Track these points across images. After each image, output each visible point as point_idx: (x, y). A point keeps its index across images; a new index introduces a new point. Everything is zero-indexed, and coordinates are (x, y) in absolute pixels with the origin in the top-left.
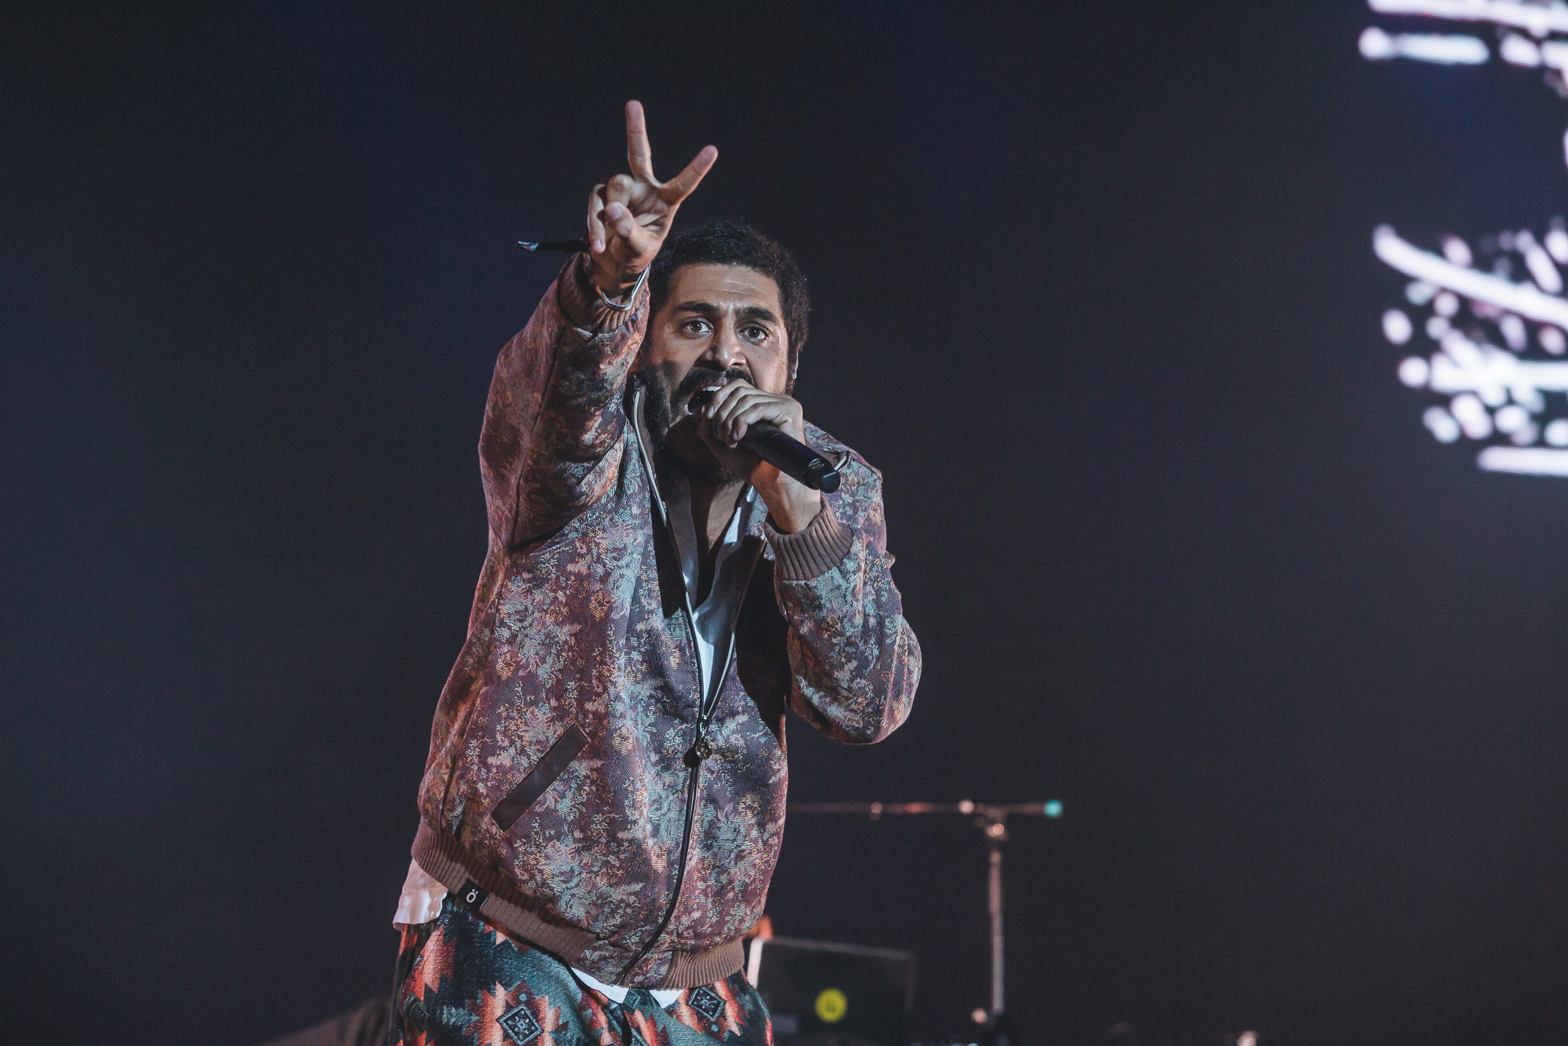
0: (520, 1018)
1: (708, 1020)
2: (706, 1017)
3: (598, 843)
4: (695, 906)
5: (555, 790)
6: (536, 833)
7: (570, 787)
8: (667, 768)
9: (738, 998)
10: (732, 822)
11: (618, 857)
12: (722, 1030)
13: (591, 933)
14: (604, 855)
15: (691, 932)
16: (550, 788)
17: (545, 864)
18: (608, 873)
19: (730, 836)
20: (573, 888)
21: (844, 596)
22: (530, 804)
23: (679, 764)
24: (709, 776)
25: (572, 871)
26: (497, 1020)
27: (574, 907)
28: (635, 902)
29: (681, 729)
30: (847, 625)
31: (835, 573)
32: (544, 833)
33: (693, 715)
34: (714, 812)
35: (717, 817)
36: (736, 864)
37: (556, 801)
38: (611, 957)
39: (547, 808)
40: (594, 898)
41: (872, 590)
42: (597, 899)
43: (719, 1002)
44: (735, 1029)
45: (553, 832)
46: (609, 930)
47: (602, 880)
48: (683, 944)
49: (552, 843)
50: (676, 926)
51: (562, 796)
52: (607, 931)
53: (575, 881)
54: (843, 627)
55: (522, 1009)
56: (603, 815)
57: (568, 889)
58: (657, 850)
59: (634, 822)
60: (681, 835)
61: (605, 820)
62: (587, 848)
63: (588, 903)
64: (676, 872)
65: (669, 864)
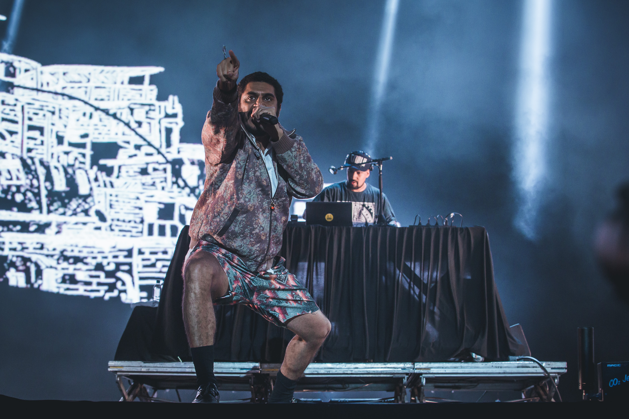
3: (247, 236)
5: (233, 225)
6: (230, 237)
7: (237, 224)
8: (264, 213)
10: (280, 225)
14: (249, 239)
17: (234, 244)
18: (251, 244)
21: (292, 158)
22: (227, 230)
23: (267, 211)
24: (275, 213)
25: (241, 245)
29: (267, 202)
30: (294, 166)
31: (289, 152)
33: (269, 197)
34: (276, 223)
35: (277, 224)
37: (234, 228)
38: (254, 264)
39: (232, 230)
40: (249, 251)
41: (302, 156)
45: (235, 236)
46: (253, 258)
47: (250, 246)
51: (236, 226)
53: (243, 248)
54: (293, 166)
57: (241, 250)
58: (263, 234)
59: (256, 228)
60: (269, 230)
61: (248, 230)
62: (245, 239)
63: (247, 252)
64: (268, 239)
65: (266, 238)
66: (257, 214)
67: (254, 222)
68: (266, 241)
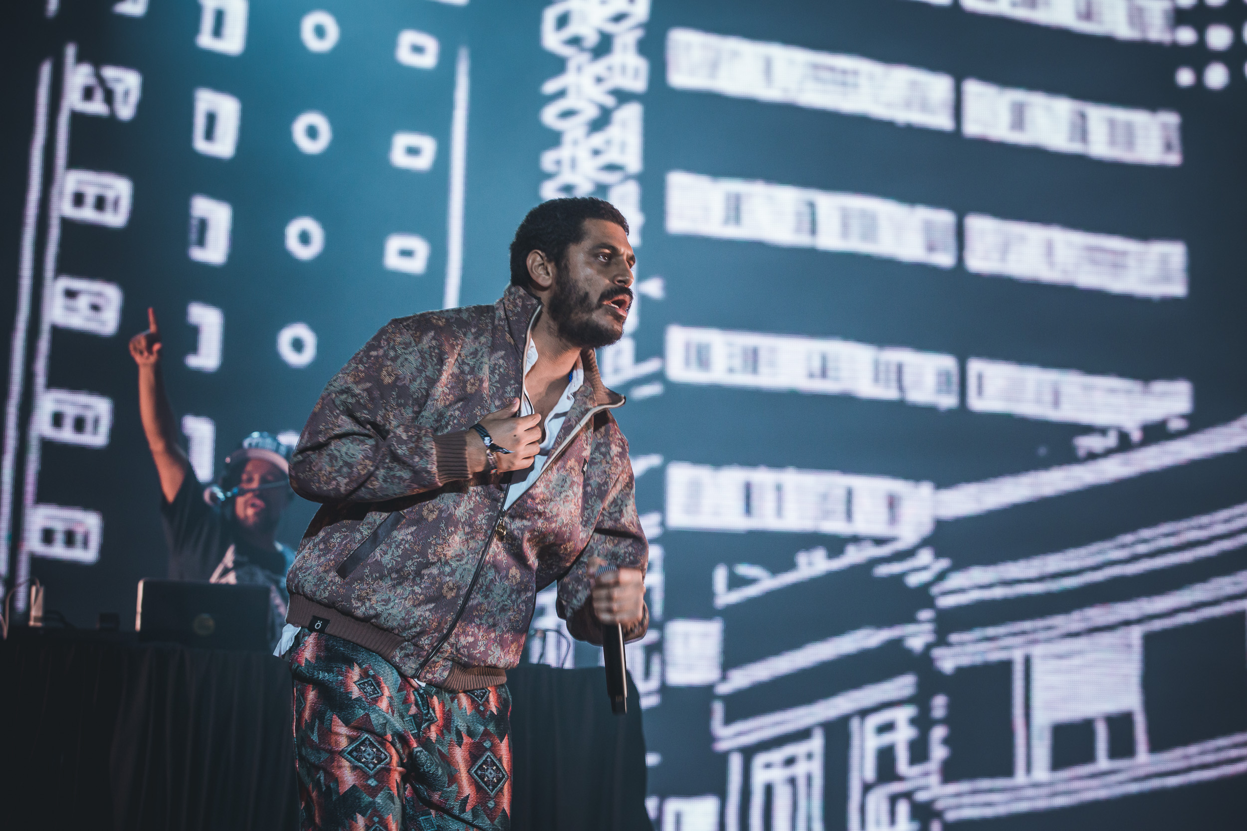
0: (368, 685)
1: (478, 702)
2: (476, 701)
3: (407, 579)
4: (470, 633)
5: (381, 549)
6: (367, 576)
7: (391, 547)
9: (498, 690)
10: (503, 584)
11: (420, 587)
12: (486, 709)
13: (400, 636)
14: (411, 586)
15: (466, 650)
16: (378, 548)
17: (372, 594)
18: (413, 598)
19: (500, 592)
20: (389, 609)
23: (479, 537)
24: (496, 549)
26: (355, 682)
27: (390, 621)
28: (429, 616)
29: (488, 515)
32: (372, 575)
33: (496, 507)
34: (493, 573)
35: (495, 578)
36: (500, 613)
37: (381, 556)
38: (412, 655)
39: (375, 560)
40: (404, 615)
42: (406, 616)
43: (486, 692)
44: (494, 710)
45: (377, 575)
46: (411, 635)
47: (409, 603)
48: (459, 658)
49: (377, 582)
50: (456, 641)
51: (385, 553)
52: (410, 636)
53: (391, 605)
55: (370, 680)
56: (412, 561)
57: (386, 609)
58: (450, 584)
59: (433, 564)
60: (470, 580)
61: (413, 563)
62: (400, 584)
63: (398, 619)
64: (461, 602)
65: (457, 596)
66: (443, 530)
67: (430, 548)
68: (455, 603)
